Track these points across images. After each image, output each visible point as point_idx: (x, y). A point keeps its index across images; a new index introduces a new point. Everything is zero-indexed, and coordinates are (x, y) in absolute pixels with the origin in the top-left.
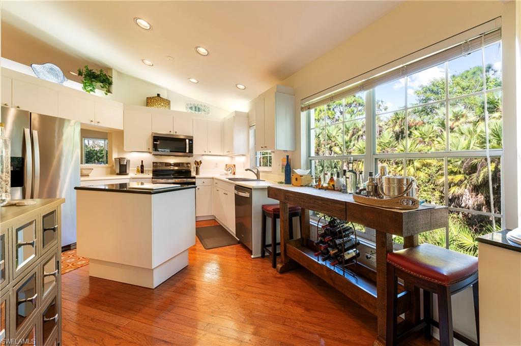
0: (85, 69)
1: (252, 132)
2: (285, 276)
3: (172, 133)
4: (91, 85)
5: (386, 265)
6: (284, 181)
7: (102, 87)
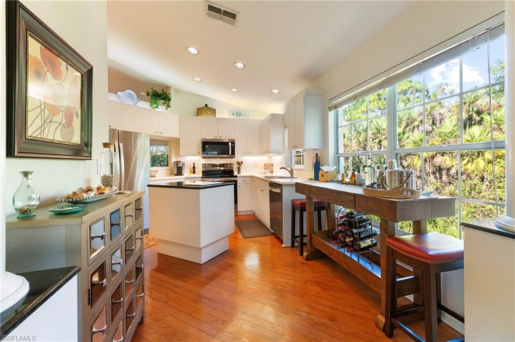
0: (151, 91)
1: (286, 132)
2: (310, 262)
3: (217, 138)
4: (156, 103)
5: (386, 248)
6: (313, 178)
7: (164, 104)
